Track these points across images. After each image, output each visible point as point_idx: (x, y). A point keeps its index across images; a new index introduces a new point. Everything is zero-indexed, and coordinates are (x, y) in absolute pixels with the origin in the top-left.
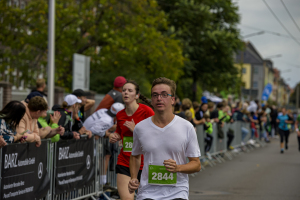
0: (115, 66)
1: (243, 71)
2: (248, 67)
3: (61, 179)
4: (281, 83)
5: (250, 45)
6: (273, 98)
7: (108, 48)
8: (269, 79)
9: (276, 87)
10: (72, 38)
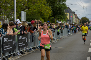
0: (32, 14)
1: (67, 15)
2: (68, 14)
3: (20, 45)
4: (77, 18)
5: (69, 8)
6: (75, 22)
7: (31, 9)
8: (74, 17)
9: (76, 19)
10: (21, 7)
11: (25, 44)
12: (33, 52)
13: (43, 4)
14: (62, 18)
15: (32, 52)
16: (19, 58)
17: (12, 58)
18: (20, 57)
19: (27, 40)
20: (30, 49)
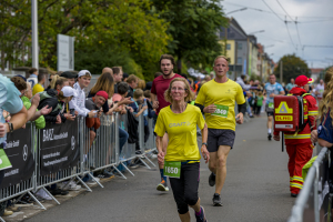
0: (99, 46)
1: (227, 47)
2: (232, 43)
3: (46, 160)
4: (266, 58)
5: (234, 21)
6: (257, 73)
7: (92, 28)
8: (253, 55)
9: (259, 62)
10: (56, 18)
11: (65, 159)
12: (96, 188)
13: (137, 8)
14: (207, 59)
15: (92, 188)
16: (43, 211)
17: (18, 210)
18: (49, 205)
19: (73, 144)
20: (87, 176)
